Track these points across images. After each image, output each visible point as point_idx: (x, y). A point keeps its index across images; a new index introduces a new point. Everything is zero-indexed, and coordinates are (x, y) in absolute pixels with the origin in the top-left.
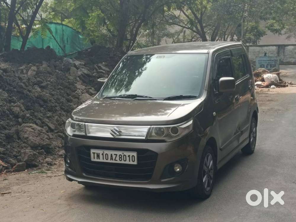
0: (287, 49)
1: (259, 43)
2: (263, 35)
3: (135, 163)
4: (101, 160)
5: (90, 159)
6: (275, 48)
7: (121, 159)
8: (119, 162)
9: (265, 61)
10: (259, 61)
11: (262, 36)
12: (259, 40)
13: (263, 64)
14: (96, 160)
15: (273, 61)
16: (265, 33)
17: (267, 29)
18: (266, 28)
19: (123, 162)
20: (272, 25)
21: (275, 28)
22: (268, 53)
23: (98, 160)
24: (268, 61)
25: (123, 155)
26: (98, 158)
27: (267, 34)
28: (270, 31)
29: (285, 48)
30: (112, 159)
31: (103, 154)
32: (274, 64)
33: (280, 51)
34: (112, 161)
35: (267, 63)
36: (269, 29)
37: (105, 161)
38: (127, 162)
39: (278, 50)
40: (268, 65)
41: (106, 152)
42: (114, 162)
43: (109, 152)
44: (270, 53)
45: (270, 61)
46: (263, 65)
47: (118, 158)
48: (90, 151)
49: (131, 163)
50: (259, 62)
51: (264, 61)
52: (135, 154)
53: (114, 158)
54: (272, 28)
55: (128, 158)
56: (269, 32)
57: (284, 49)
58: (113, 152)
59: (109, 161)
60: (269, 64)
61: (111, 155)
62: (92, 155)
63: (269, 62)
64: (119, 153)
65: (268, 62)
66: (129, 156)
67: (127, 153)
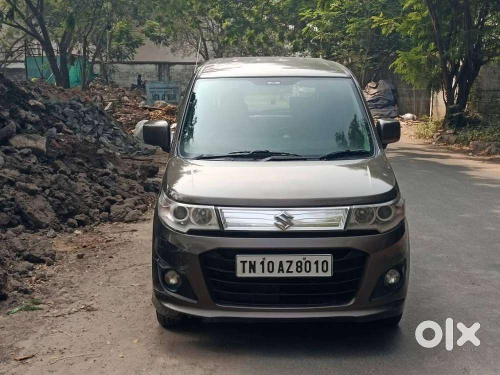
0: (173, 69)
1: (133, 59)
2: (139, 45)
3: (329, 274)
4: (259, 274)
5: (235, 274)
6: (153, 67)
7: (299, 269)
8: (295, 274)
9: (160, 88)
10: (150, 88)
11: (138, 47)
12: (133, 53)
13: (157, 93)
14: (247, 274)
15: (171, 88)
16: (142, 41)
17: (144, 35)
18: (143, 33)
19: (303, 274)
20: (152, 29)
21: (158, 35)
22: (144, 76)
23: (252, 275)
24: (164, 88)
25: (304, 262)
26: (252, 270)
27: (144, 44)
28: (149, 38)
29: (170, 68)
30: (281, 269)
31: (262, 263)
32: (174, 94)
33: (162, 73)
34: (281, 275)
35: (162, 92)
36: (147, 35)
37: (267, 274)
38: (313, 274)
39: (159, 70)
40: (164, 95)
41: (269, 258)
42: (285, 275)
43: (276, 259)
44: (146, 76)
45: (167, 88)
46: (156, 95)
47: (293, 268)
48: (234, 258)
49: (321, 274)
50: (151, 90)
51: (157, 88)
52: (329, 258)
53: (285, 269)
54: (152, 33)
55: (314, 267)
56: (147, 41)
57: (169, 70)
58: (284, 258)
59: (276, 274)
60: (166, 93)
61: (281, 263)
62: (239, 266)
63: (166, 90)
64: (295, 258)
65: (164, 90)
66: (317, 263)
67: (312, 258)
